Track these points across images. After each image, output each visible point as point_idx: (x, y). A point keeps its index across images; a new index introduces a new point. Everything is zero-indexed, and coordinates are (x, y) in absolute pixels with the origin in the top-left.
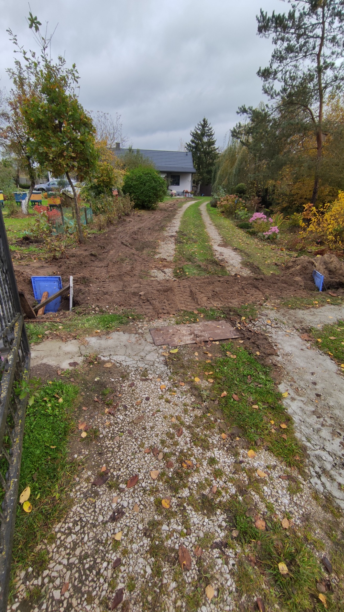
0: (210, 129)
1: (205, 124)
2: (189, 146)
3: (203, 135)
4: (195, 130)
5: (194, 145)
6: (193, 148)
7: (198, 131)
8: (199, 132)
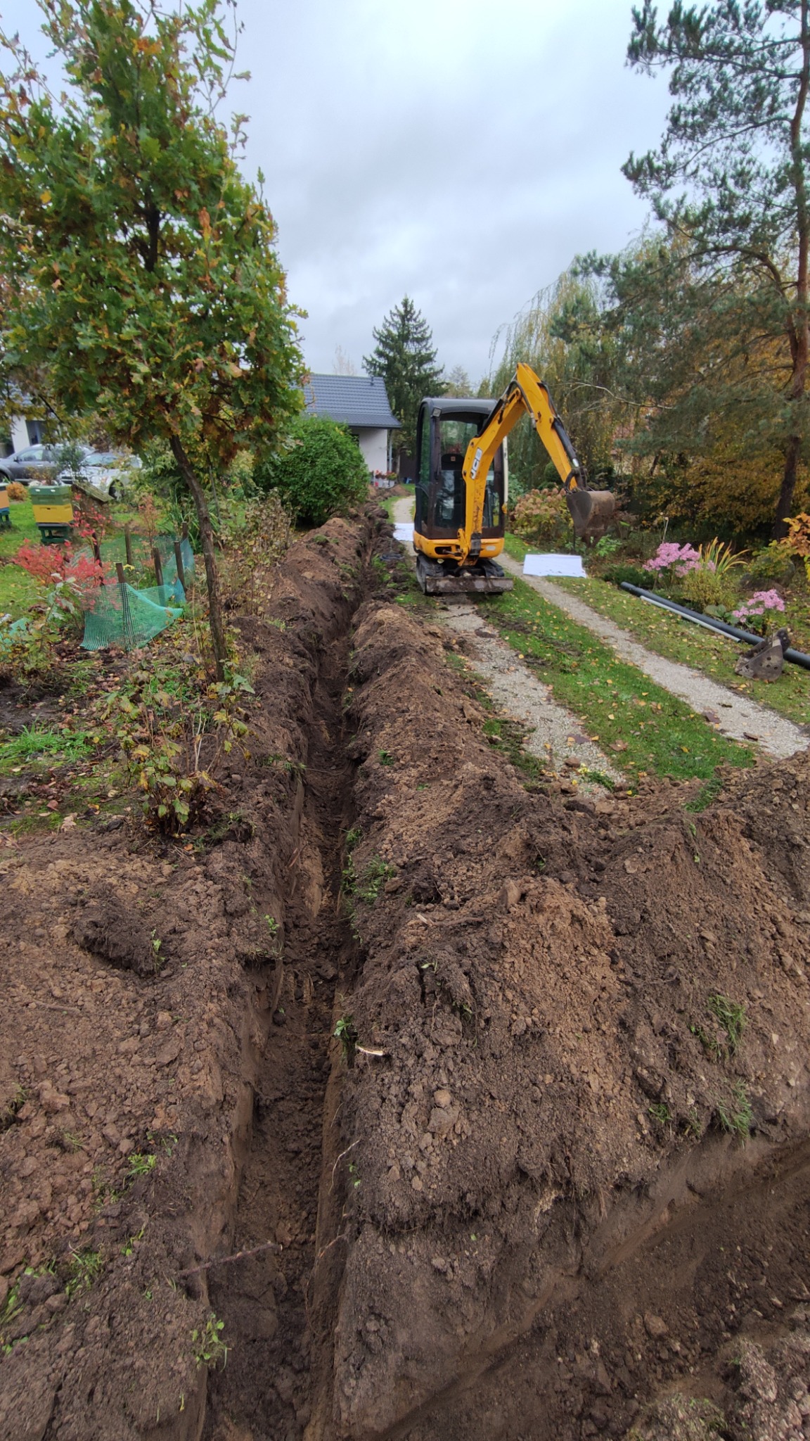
0: (421, 325)
1: (407, 314)
2: (372, 364)
3: (404, 337)
4: (384, 326)
5: (383, 361)
6: (382, 368)
7: (391, 328)
8: (395, 332)
